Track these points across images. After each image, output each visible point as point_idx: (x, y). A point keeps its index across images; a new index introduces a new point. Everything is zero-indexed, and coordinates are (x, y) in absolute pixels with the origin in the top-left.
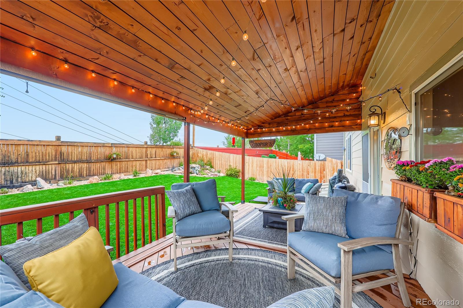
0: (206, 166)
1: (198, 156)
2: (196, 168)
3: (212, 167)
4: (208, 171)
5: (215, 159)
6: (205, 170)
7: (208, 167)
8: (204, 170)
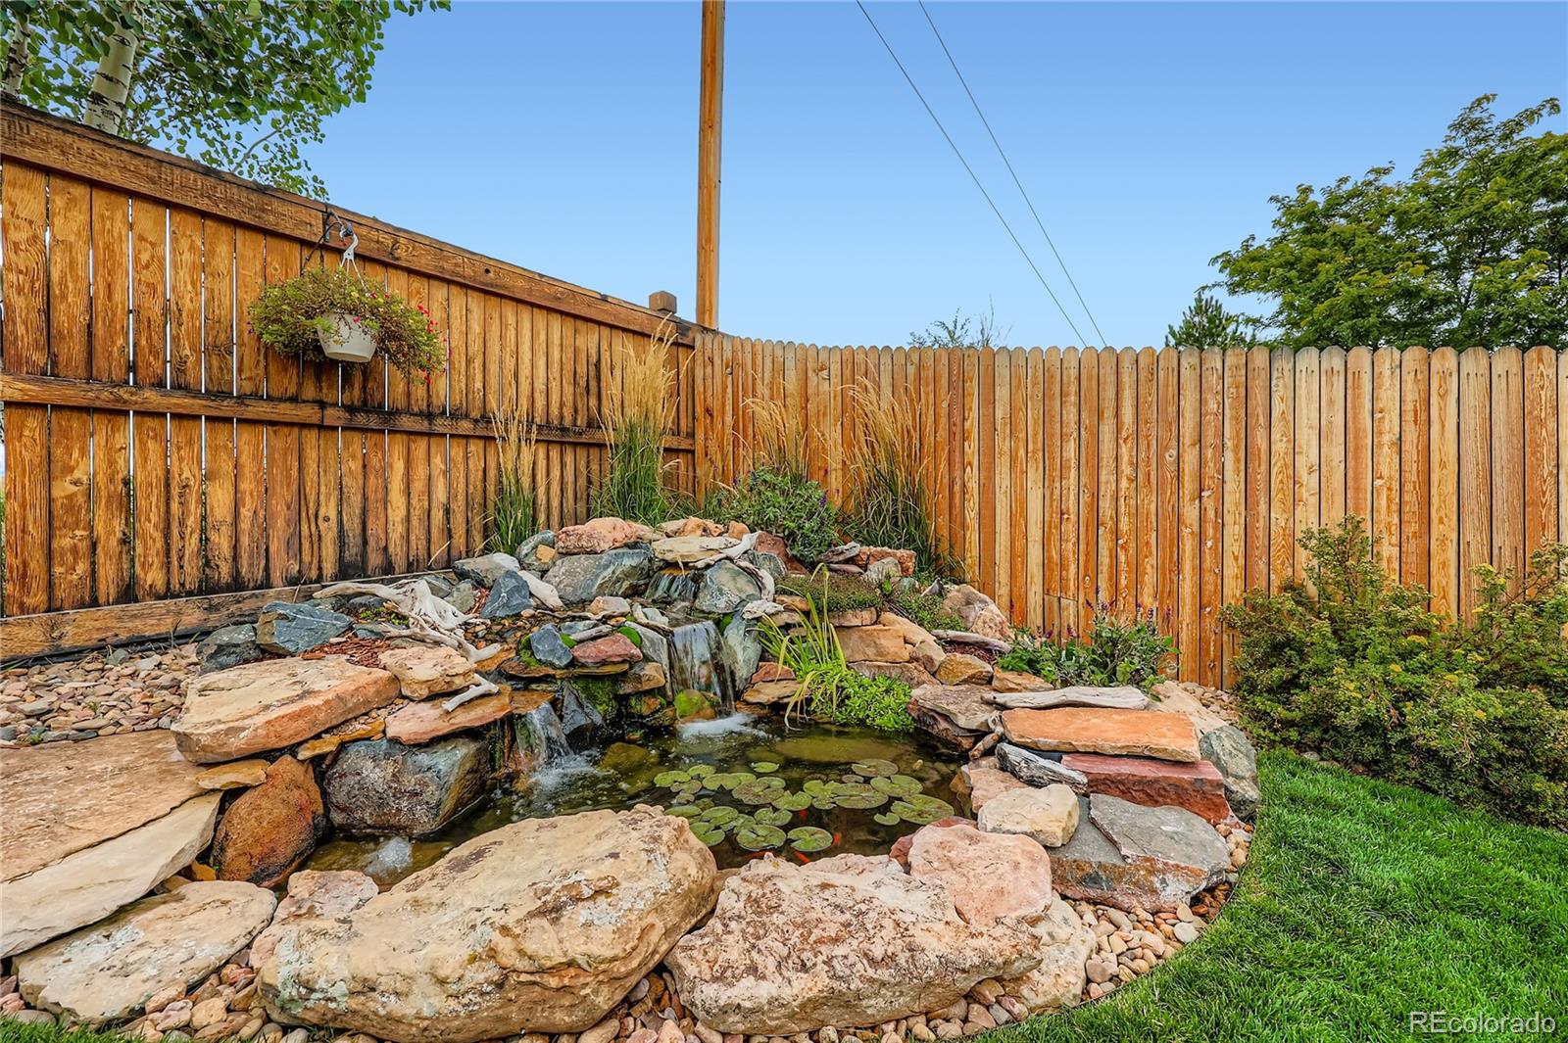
0: (854, 548)
1: (743, 420)
2: (724, 590)
3: (937, 564)
4: (904, 625)
5: (971, 449)
6: (867, 616)
7: (887, 565)
8: (852, 619)
